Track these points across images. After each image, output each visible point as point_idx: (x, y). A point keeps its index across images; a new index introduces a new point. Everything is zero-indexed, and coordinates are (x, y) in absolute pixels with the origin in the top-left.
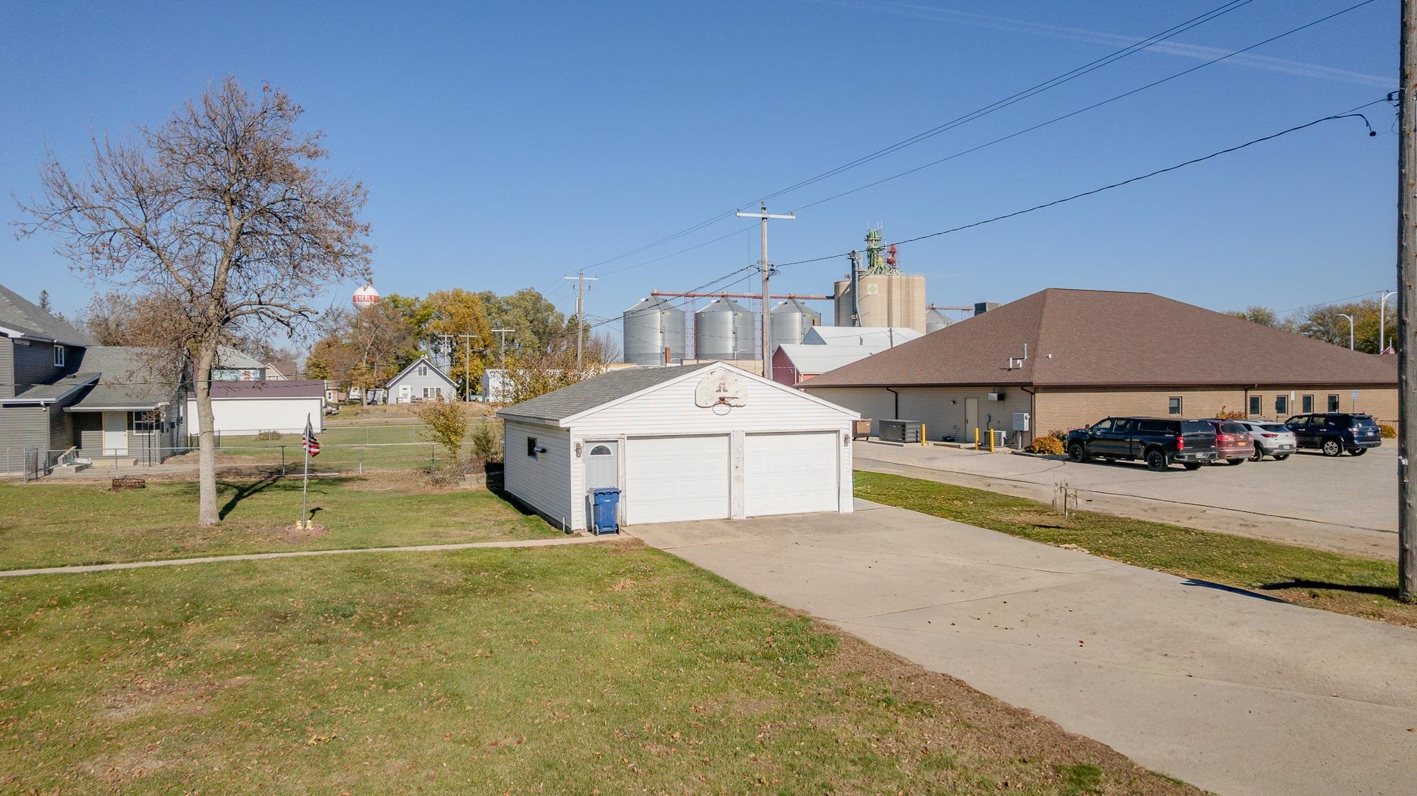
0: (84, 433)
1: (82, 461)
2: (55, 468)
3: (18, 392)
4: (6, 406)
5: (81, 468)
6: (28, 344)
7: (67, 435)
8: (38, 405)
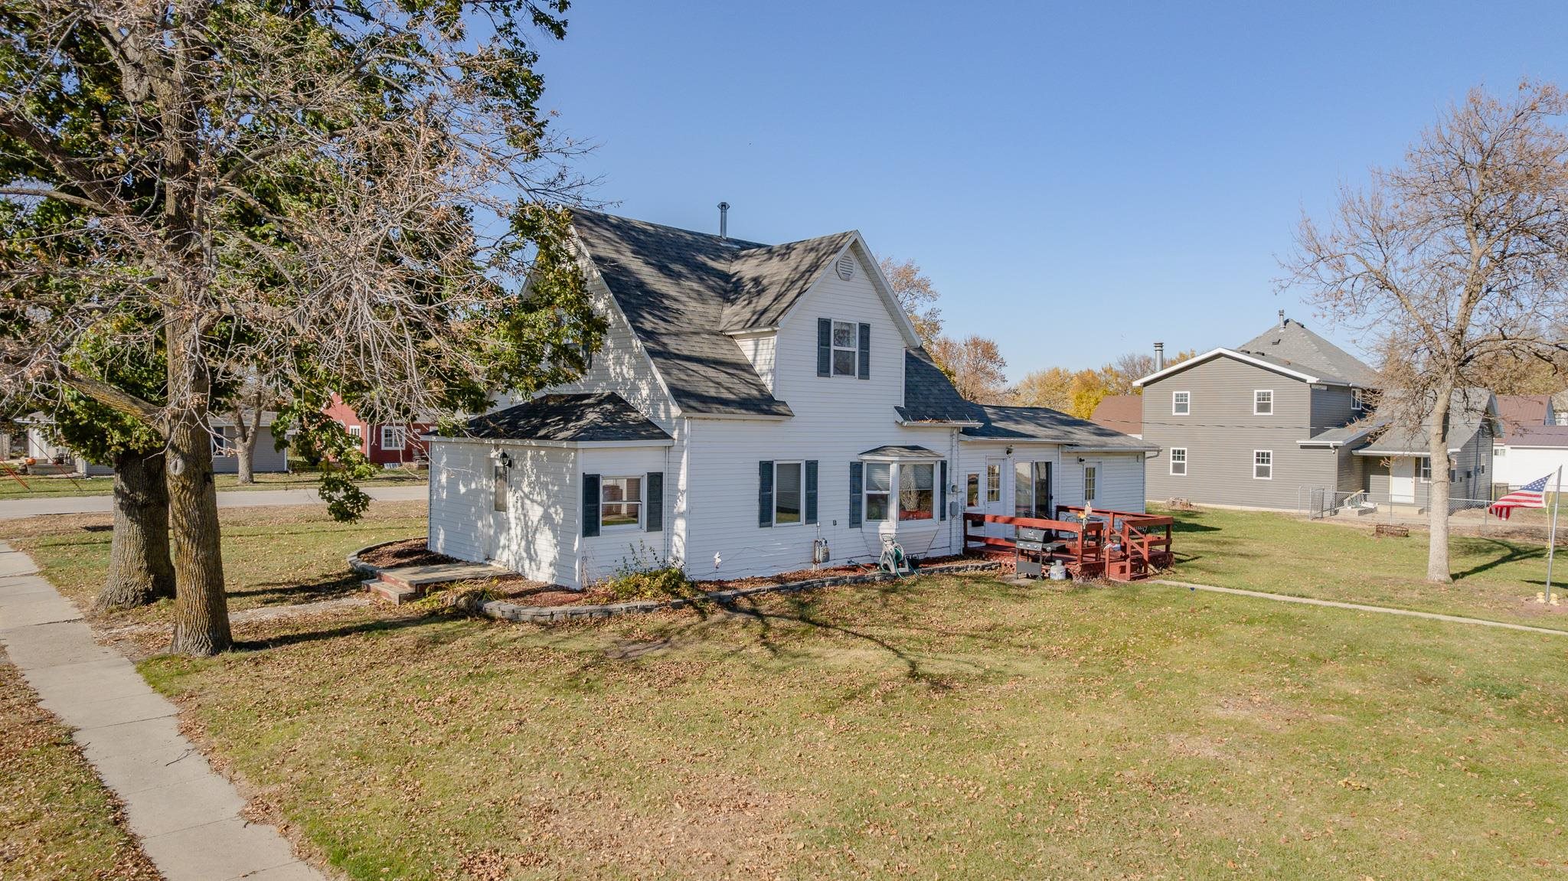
0: (1372, 477)
1: (1368, 505)
2: (1341, 510)
3: (1314, 434)
4: (1303, 447)
5: (1363, 512)
6: (1325, 388)
7: (1356, 479)
8: (1328, 447)
